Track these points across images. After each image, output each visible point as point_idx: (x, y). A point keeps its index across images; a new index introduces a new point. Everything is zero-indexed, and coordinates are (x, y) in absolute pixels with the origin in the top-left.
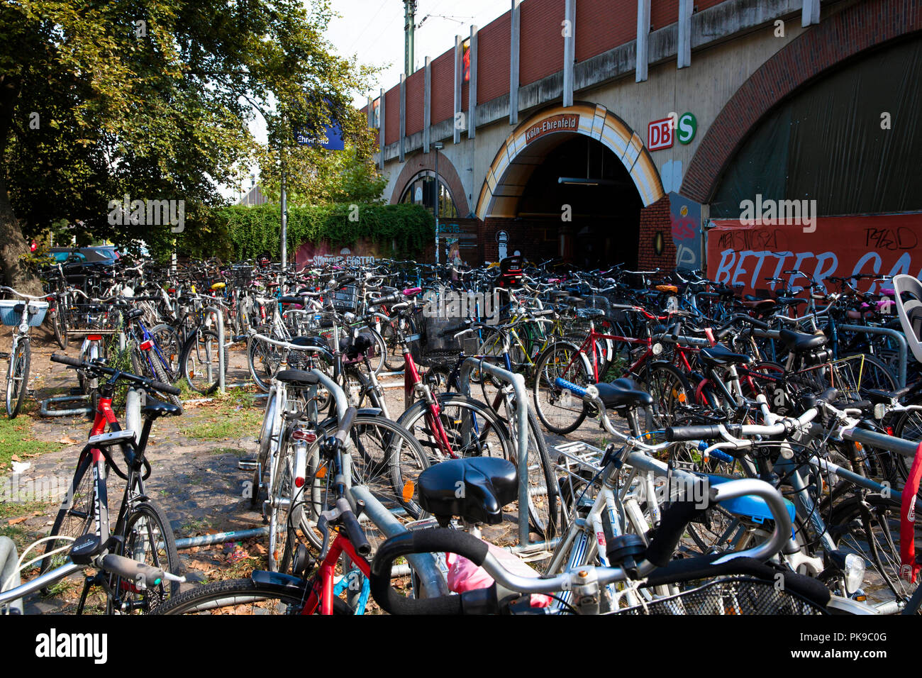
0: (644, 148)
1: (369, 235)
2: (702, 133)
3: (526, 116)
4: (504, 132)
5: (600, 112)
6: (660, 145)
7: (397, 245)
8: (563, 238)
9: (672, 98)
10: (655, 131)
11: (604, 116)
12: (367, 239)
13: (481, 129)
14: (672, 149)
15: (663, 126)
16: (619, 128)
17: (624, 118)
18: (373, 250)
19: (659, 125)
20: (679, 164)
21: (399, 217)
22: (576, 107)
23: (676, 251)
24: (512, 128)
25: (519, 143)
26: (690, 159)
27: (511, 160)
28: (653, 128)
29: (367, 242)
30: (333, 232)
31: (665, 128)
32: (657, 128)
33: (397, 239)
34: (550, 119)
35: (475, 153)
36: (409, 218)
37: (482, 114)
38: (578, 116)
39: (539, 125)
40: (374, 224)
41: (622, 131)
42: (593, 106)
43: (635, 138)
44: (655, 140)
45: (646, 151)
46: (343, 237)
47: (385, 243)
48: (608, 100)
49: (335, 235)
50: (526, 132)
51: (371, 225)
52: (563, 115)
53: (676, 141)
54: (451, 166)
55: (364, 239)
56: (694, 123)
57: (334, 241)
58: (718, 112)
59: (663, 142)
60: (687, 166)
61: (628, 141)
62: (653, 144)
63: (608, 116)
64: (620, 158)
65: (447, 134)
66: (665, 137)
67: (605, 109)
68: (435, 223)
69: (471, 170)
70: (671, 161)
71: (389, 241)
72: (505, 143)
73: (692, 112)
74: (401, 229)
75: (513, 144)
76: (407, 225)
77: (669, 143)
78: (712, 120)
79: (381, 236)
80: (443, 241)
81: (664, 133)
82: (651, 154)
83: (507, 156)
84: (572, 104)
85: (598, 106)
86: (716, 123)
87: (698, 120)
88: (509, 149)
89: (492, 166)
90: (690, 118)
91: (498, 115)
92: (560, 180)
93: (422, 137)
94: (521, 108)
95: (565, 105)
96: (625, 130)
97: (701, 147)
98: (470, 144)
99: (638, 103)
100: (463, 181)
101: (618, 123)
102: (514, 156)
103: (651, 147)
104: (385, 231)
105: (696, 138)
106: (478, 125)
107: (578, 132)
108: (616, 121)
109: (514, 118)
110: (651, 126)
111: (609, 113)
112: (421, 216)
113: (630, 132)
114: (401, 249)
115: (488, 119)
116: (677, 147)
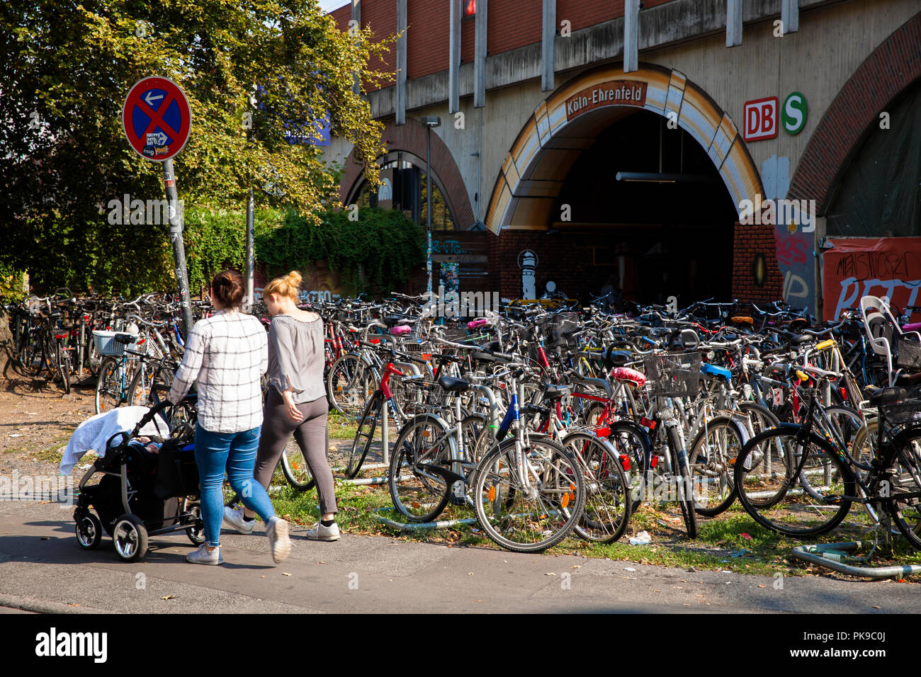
0: (738, 137)
1: (325, 258)
2: (815, 121)
3: (567, 79)
4: (531, 101)
5: (677, 82)
6: (759, 133)
7: (366, 273)
8: (621, 261)
9: (776, 71)
10: (754, 113)
11: (682, 87)
12: (320, 264)
13: (494, 93)
14: (775, 141)
15: (764, 108)
16: (704, 106)
17: (711, 92)
18: (329, 281)
19: (759, 106)
20: (785, 161)
21: (369, 229)
22: (643, 72)
23: (783, 280)
24: (545, 96)
25: (555, 119)
26: (800, 155)
27: (543, 143)
28: (751, 110)
29: (320, 269)
30: (270, 254)
31: (767, 112)
32: (756, 110)
33: (365, 263)
34: (604, 86)
35: (485, 128)
36: (384, 230)
37: (497, 71)
38: (645, 85)
39: (586, 93)
40: (332, 239)
41: (709, 112)
42: (668, 72)
43: (727, 123)
44: (753, 127)
45: (742, 142)
46: (284, 261)
47: (348, 271)
48: (688, 65)
49: (273, 259)
50: (567, 102)
51: (327, 244)
52: (623, 81)
53: (781, 131)
54: (445, 147)
55: (315, 263)
56: (804, 107)
57: (272, 267)
58: (835, 93)
59: (764, 130)
60: (796, 164)
61: (716, 125)
62: (751, 132)
63: (689, 88)
64: (706, 149)
65: (438, 96)
66: (767, 124)
67: (684, 78)
68: (426, 239)
69: (477, 155)
70: (774, 156)
71: (354, 266)
72: (533, 117)
73: (802, 91)
74: (374, 248)
75: (545, 119)
76: (382, 243)
77: (772, 132)
78: (828, 104)
79: (343, 259)
80: (436, 266)
81: (765, 118)
82: (748, 146)
83: (536, 136)
84: (636, 69)
85: (674, 73)
86: (832, 108)
87: (809, 103)
88: (540, 126)
89: (512, 150)
90: (799, 99)
91: (522, 74)
92: (619, 176)
93: (391, 98)
94: (560, 67)
95: (626, 69)
96: (712, 110)
97: (814, 140)
98: (476, 115)
99: (730, 73)
100: (464, 172)
101: (702, 99)
102: (548, 137)
103: (748, 136)
104: (348, 252)
105: (806, 129)
106: (489, 87)
107: (646, 107)
108: (699, 96)
109: (550, 82)
110: (748, 107)
111: (689, 84)
112: (403, 228)
113: (720, 113)
114: (371, 280)
115: (506, 79)
116: (783, 138)
